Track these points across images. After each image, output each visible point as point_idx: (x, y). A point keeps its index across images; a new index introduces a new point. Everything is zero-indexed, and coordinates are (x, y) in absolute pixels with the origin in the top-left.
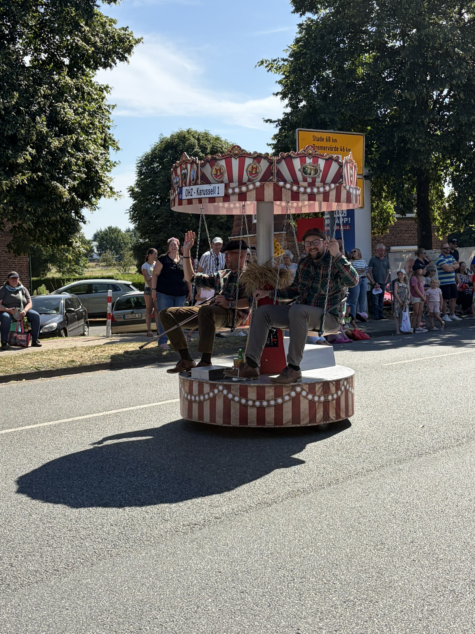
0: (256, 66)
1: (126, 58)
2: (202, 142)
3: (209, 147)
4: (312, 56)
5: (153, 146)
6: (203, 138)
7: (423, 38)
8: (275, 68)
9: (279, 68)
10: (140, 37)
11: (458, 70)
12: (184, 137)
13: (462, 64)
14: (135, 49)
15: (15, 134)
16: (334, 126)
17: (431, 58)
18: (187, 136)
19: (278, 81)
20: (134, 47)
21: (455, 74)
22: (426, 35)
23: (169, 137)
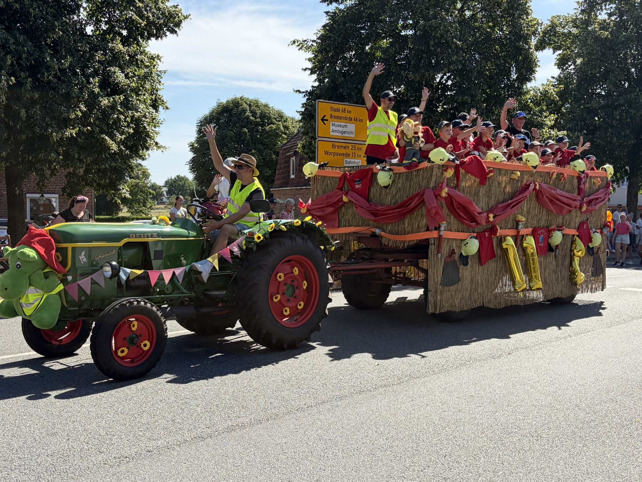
0: (289, 45)
1: (176, 32)
2: (252, 107)
3: (258, 112)
4: (335, 39)
5: (211, 109)
6: (254, 104)
7: (427, 29)
8: (306, 48)
9: (308, 48)
10: (188, 14)
11: (455, 57)
12: (238, 103)
13: (459, 52)
14: (183, 24)
15: (69, 92)
16: (351, 99)
17: (433, 46)
18: (240, 102)
19: (307, 58)
20: (183, 23)
21: (452, 60)
22: (429, 26)
23: (225, 102)
